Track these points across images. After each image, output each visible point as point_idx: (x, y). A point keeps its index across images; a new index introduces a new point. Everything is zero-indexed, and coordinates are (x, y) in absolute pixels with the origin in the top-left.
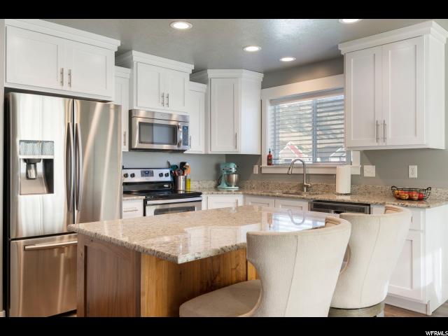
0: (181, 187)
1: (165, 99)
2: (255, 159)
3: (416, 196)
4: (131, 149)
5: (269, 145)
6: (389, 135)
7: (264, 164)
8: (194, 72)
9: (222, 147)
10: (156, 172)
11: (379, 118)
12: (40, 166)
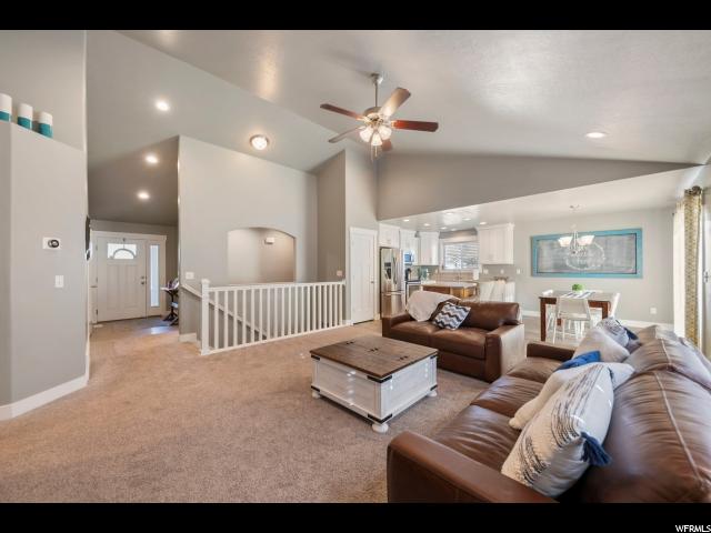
7: (440, 269)
9: (424, 263)
11: (491, 253)
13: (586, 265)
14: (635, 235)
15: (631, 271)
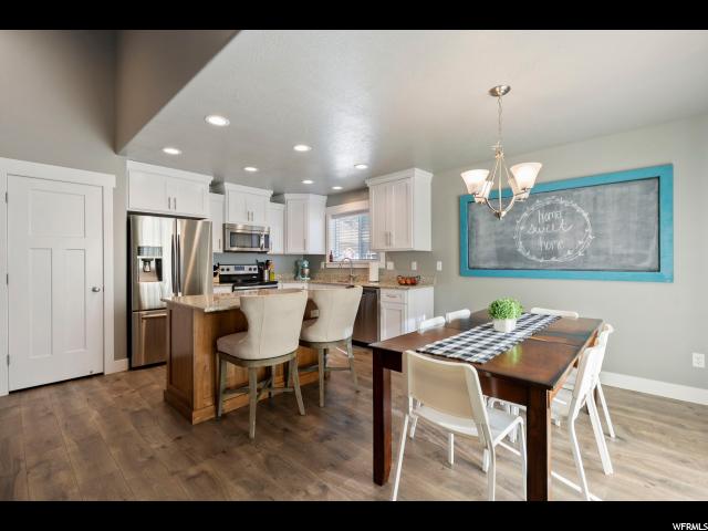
0: (266, 278)
1: (249, 215)
2: (322, 257)
3: (409, 282)
4: (225, 251)
5: (331, 247)
6: (394, 242)
7: (328, 261)
8: (273, 196)
9: (295, 249)
10: (247, 268)
11: (388, 231)
12: (153, 264)
13: (554, 253)
14: (657, 181)
15: (647, 264)
